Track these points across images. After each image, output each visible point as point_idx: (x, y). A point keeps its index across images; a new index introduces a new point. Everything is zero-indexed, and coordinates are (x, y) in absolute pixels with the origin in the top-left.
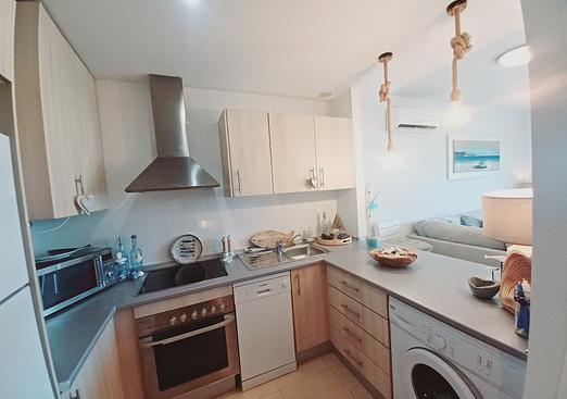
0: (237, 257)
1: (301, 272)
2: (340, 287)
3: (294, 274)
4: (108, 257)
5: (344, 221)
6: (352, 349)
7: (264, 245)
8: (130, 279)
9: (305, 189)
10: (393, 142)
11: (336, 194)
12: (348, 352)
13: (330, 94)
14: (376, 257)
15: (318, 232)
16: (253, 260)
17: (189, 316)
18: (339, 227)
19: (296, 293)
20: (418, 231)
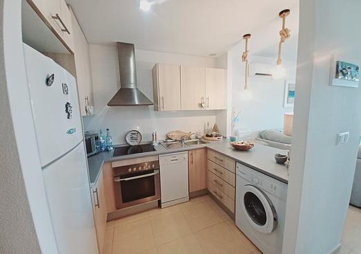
0: (160, 143)
1: (194, 152)
2: (214, 159)
3: (190, 152)
4: (97, 138)
5: (219, 128)
6: (218, 191)
7: (174, 138)
8: (107, 150)
9: (198, 108)
10: (248, 84)
11: (216, 112)
12: (216, 193)
13: (215, 54)
14: (233, 145)
15: (204, 133)
16: (168, 146)
17: (137, 168)
18: (216, 131)
19: (190, 162)
20: (262, 136)
